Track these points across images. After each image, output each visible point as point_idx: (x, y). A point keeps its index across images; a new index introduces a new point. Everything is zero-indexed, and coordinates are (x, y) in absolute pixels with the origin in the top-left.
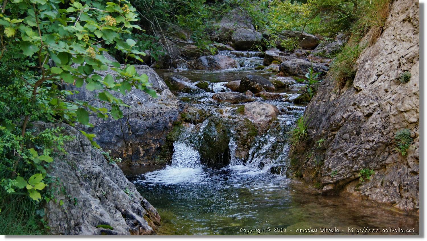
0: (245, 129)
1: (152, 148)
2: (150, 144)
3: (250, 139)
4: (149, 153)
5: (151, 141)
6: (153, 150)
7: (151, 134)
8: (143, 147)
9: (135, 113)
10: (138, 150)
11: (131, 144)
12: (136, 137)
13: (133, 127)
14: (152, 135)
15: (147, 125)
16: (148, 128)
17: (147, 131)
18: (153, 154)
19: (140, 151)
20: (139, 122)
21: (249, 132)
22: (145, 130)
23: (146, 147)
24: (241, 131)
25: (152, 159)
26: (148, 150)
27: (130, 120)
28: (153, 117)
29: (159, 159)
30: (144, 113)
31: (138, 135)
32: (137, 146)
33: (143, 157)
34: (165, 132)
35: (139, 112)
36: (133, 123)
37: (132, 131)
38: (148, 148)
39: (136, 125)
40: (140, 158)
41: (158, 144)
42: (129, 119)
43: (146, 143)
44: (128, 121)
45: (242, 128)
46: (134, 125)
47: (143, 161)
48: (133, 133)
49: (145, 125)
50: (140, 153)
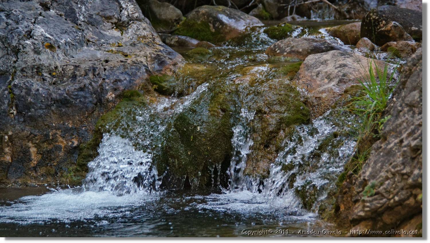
0: (277, 108)
1: (59, 148)
2: (54, 139)
3: (284, 130)
4: (51, 160)
5: (59, 132)
6: (61, 154)
7: (61, 116)
8: (37, 146)
9: (33, 67)
10: (26, 152)
11: (10, 137)
12: (24, 121)
13: (19, 97)
14: (64, 118)
15: (54, 96)
16: (56, 101)
17: (53, 108)
18: (59, 163)
19: (30, 155)
20: (35, 87)
21: (286, 115)
22: (48, 107)
23: (45, 145)
24: (265, 113)
25: (56, 173)
26: (49, 152)
27: (16, 82)
28: (74, 77)
29: (72, 174)
30: (56, 68)
31: (30, 117)
32: (24, 143)
33: (35, 168)
34: (96, 113)
35: (42, 65)
36: (21, 88)
37: (17, 106)
38: (50, 147)
39: (29, 95)
40: (29, 169)
41: (74, 140)
42: (13, 79)
43: (47, 135)
44: (10, 84)
45: (269, 105)
46: (23, 94)
47: (36, 178)
48: (19, 113)
49: (50, 95)
50: (30, 160)
